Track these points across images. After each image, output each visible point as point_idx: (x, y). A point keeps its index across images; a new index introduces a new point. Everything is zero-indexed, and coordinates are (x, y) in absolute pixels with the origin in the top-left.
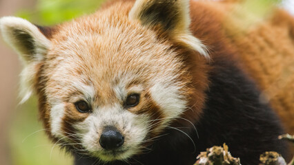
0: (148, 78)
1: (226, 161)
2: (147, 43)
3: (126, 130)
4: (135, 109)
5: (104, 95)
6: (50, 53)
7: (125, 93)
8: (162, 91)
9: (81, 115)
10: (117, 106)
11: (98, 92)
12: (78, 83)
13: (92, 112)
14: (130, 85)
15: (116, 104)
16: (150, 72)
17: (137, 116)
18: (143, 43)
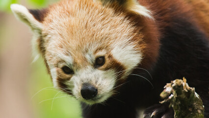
0: (109, 44)
1: (185, 89)
2: (106, 19)
3: (98, 83)
4: (103, 67)
5: (79, 61)
6: (43, 33)
7: (94, 57)
8: (120, 51)
9: (68, 76)
10: (90, 68)
11: (75, 60)
12: (61, 54)
13: (74, 73)
14: (96, 52)
15: (88, 66)
16: (110, 39)
17: (105, 72)
18: (104, 19)
